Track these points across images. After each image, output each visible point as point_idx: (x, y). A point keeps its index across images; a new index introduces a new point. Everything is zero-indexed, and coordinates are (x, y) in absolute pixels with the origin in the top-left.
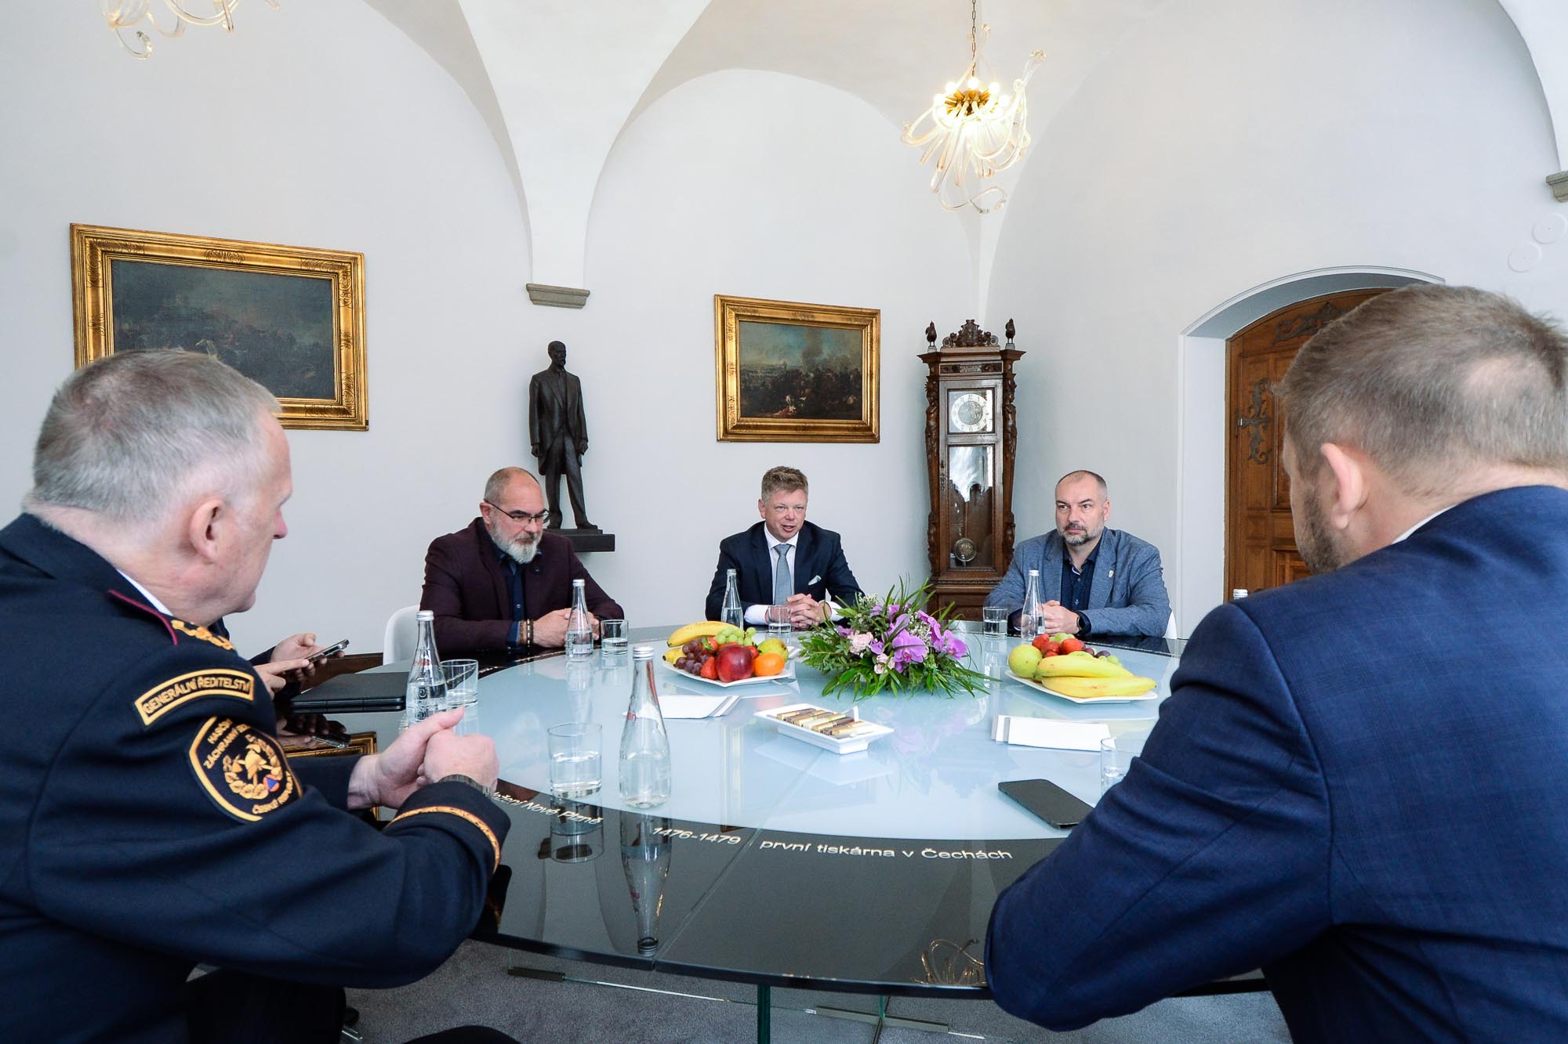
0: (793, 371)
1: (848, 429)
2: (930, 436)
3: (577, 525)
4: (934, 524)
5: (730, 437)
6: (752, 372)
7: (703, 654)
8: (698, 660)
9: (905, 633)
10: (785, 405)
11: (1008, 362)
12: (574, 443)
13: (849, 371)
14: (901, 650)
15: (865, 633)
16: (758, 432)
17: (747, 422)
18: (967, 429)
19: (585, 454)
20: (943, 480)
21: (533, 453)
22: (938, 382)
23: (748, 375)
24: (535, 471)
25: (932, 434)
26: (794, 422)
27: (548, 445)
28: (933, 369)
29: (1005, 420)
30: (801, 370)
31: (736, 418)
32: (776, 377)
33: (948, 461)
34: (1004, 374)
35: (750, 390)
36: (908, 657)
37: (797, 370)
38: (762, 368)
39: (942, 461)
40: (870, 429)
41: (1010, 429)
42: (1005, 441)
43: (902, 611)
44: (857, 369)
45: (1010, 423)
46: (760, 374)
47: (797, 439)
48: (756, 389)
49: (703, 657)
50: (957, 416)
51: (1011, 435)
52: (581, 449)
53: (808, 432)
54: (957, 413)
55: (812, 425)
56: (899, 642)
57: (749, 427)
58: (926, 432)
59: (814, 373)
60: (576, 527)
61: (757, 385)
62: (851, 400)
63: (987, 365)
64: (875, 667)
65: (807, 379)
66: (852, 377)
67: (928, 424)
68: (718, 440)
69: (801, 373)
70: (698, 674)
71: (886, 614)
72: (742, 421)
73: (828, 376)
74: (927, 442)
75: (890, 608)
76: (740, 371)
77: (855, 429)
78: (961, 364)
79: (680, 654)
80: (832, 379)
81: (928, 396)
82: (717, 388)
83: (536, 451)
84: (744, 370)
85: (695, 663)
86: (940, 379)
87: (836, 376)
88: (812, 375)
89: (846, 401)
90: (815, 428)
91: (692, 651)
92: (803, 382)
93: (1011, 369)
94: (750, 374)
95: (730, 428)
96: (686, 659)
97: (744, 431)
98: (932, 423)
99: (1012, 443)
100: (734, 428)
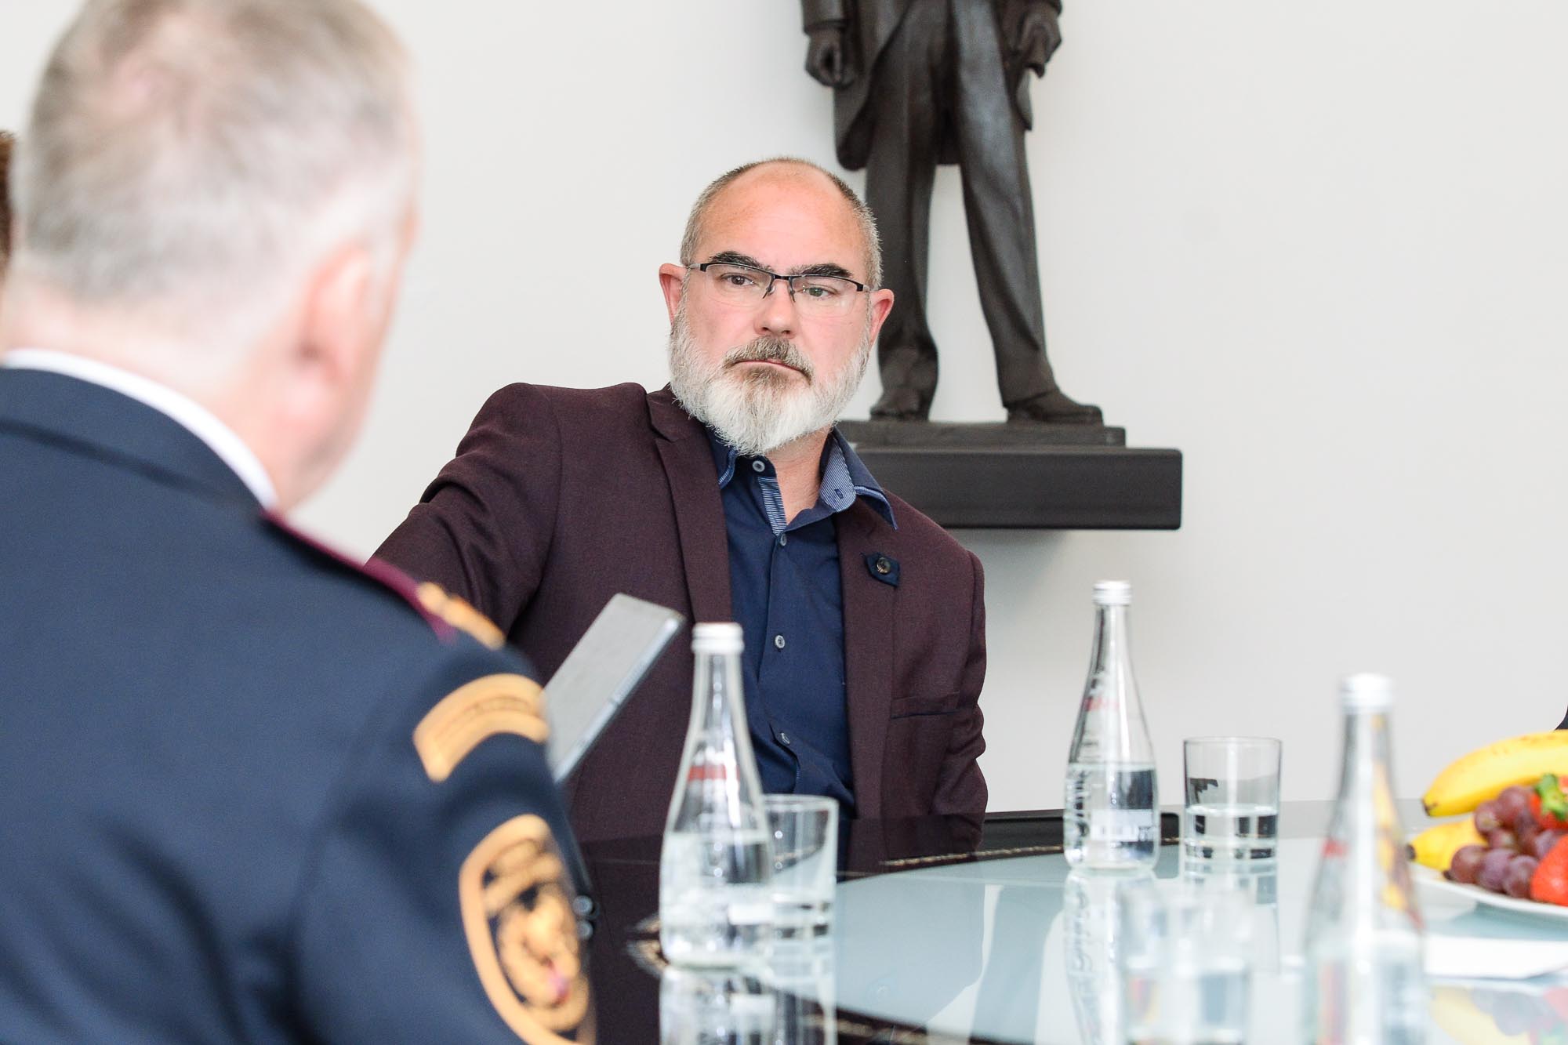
3: (1006, 404)
7: (1541, 830)
8: (1527, 850)
12: (998, 19)
19: (1050, 68)
21: (812, 70)
24: (821, 149)
27: (883, 31)
49: (1541, 842)
52: (1030, 50)
60: (1000, 415)
70: (1524, 892)
79: (1466, 836)
83: (828, 61)
85: (1512, 857)
91: (1508, 824)
96: (1486, 850)
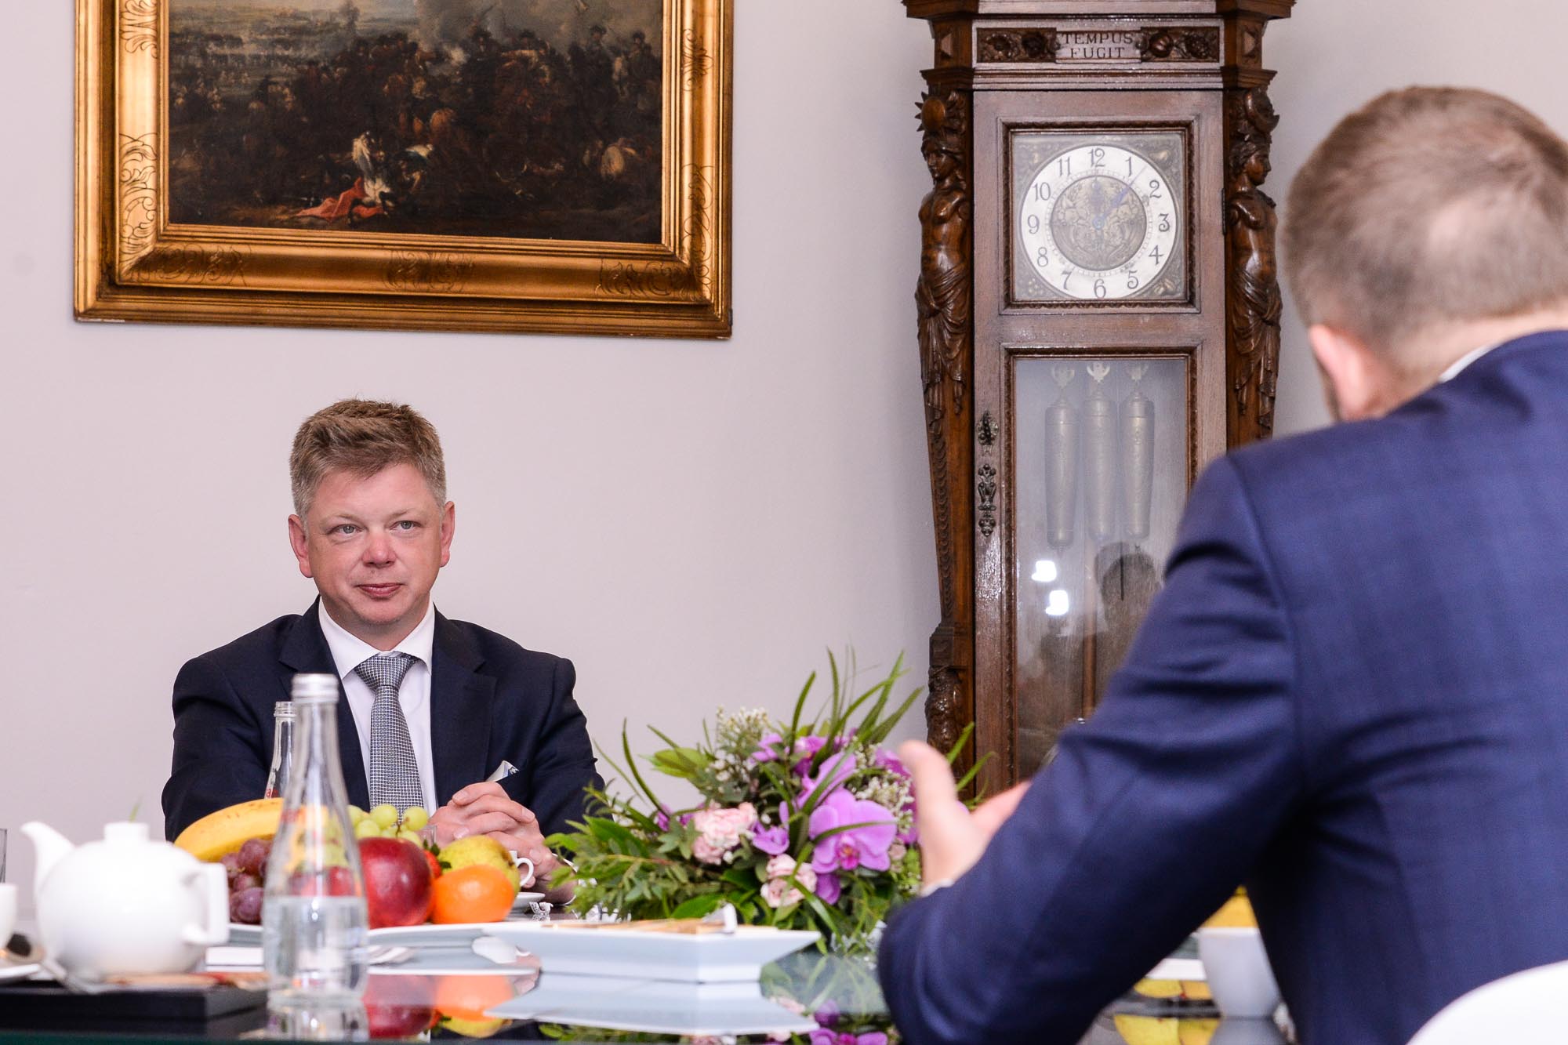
0: (383, 39)
1: (602, 278)
2: (934, 313)
4: (953, 671)
5: (125, 303)
6: (217, 39)
9: (844, 797)
10: (348, 176)
11: (1242, 23)
13: (607, 38)
14: (832, 843)
15: (734, 805)
16: (238, 281)
17: (194, 239)
18: (1082, 287)
20: (989, 492)
22: (969, 94)
23: (203, 55)
25: (943, 304)
26: (382, 246)
28: (947, 46)
29: (1235, 252)
30: (415, 34)
31: (150, 227)
32: (311, 63)
33: (1010, 416)
34: (1229, 73)
35: (212, 113)
36: (850, 858)
37: (400, 36)
38: (259, 26)
39: (986, 419)
40: (691, 278)
41: (1250, 289)
42: (1235, 338)
43: (833, 748)
44: (639, 35)
45: (1253, 262)
46: (249, 50)
47: (394, 314)
48: (234, 106)
50: (1045, 233)
51: (1260, 313)
53: (439, 289)
54: (1044, 219)
55: (454, 258)
56: (827, 817)
57: (200, 262)
58: (921, 296)
59: (464, 46)
61: (239, 92)
62: (615, 160)
63: (1164, 32)
64: (765, 891)
65: (437, 72)
66: (618, 64)
67: (927, 261)
68: (77, 315)
69: (414, 46)
71: (791, 752)
72: (177, 238)
73: (525, 60)
74: (923, 335)
75: (801, 743)
76: (172, 35)
77: (631, 279)
78: (1060, 26)
80: (536, 73)
81: (928, 150)
82: (78, 103)
84: (187, 32)
86: (978, 83)
87: (552, 58)
88: (458, 55)
89: (596, 162)
90: (466, 272)
92: (419, 86)
93: (1258, 50)
94: (212, 48)
95: (126, 261)
97: (182, 279)
98: (944, 260)
99: (1261, 347)
100: (143, 264)
